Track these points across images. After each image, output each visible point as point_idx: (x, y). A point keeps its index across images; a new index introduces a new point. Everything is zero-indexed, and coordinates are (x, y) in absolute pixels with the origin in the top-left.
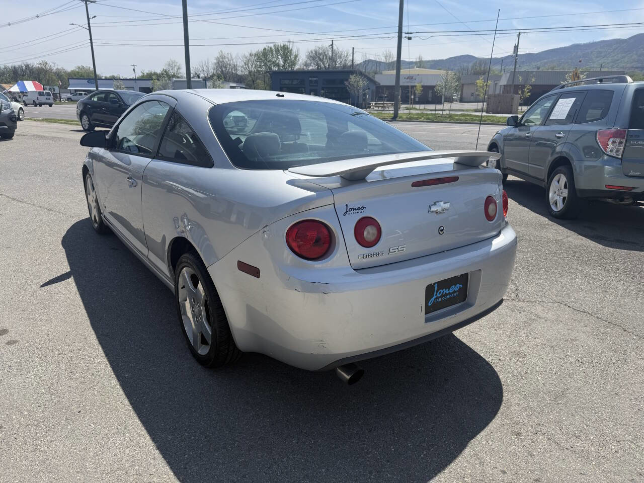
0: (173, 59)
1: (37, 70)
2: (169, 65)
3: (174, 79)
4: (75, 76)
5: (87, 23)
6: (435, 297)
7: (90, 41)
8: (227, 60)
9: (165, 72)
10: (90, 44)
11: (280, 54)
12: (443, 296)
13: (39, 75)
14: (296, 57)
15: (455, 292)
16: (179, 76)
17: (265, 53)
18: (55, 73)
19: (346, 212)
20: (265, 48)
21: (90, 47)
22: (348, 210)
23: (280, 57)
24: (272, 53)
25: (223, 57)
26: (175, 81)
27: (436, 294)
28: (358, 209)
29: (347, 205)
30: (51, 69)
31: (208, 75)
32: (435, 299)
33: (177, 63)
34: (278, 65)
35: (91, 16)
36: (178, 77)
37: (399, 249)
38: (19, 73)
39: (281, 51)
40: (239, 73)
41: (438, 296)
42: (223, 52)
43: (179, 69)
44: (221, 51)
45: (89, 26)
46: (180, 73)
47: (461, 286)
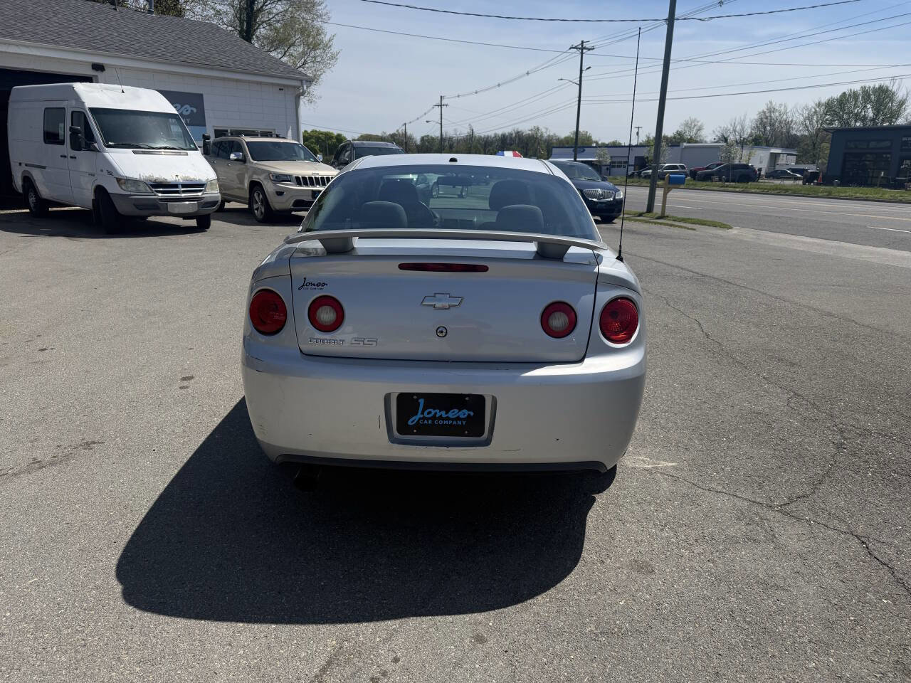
0: (693, 117)
1: (526, 138)
2: (686, 125)
3: (685, 144)
4: (568, 143)
5: (579, 76)
6: (419, 415)
7: (578, 99)
8: (777, 114)
9: (679, 134)
10: (577, 103)
11: (871, 101)
12: (434, 418)
13: (527, 144)
14: (902, 103)
15: (458, 419)
16: (698, 139)
17: (843, 100)
18: (546, 141)
19: (302, 286)
20: (844, 93)
21: (577, 106)
22: (306, 284)
23: (869, 106)
24: (856, 101)
25: (772, 110)
26: (685, 147)
27: (423, 413)
28: (317, 285)
29: (305, 279)
30: (542, 136)
31: (741, 137)
32: (420, 419)
33: (698, 122)
34: (864, 119)
35: (584, 68)
36: (696, 142)
37: (366, 342)
38: (508, 142)
39: (872, 97)
40: (793, 132)
41: (426, 416)
42: (774, 104)
43: (699, 130)
44: (771, 102)
45: (581, 81)
46: (700, 136)
47: (472, 414)
